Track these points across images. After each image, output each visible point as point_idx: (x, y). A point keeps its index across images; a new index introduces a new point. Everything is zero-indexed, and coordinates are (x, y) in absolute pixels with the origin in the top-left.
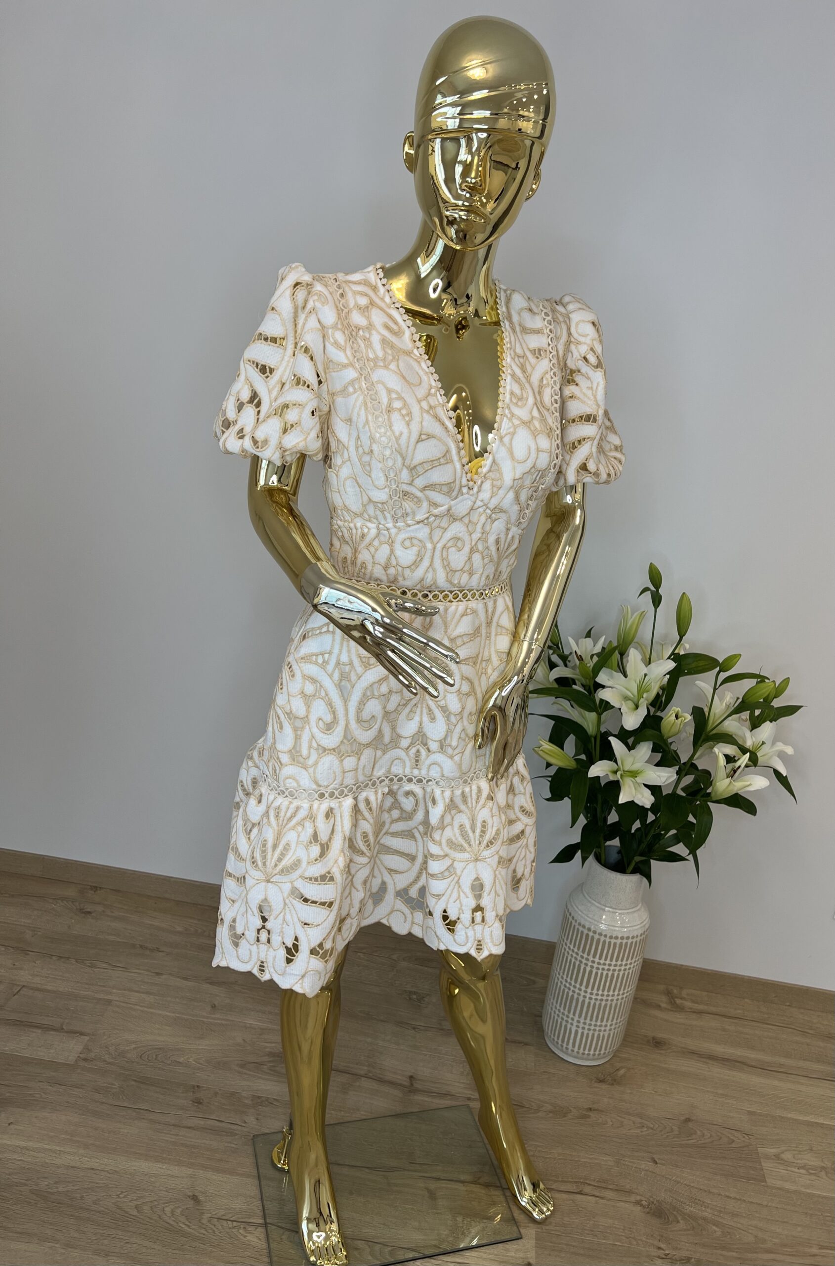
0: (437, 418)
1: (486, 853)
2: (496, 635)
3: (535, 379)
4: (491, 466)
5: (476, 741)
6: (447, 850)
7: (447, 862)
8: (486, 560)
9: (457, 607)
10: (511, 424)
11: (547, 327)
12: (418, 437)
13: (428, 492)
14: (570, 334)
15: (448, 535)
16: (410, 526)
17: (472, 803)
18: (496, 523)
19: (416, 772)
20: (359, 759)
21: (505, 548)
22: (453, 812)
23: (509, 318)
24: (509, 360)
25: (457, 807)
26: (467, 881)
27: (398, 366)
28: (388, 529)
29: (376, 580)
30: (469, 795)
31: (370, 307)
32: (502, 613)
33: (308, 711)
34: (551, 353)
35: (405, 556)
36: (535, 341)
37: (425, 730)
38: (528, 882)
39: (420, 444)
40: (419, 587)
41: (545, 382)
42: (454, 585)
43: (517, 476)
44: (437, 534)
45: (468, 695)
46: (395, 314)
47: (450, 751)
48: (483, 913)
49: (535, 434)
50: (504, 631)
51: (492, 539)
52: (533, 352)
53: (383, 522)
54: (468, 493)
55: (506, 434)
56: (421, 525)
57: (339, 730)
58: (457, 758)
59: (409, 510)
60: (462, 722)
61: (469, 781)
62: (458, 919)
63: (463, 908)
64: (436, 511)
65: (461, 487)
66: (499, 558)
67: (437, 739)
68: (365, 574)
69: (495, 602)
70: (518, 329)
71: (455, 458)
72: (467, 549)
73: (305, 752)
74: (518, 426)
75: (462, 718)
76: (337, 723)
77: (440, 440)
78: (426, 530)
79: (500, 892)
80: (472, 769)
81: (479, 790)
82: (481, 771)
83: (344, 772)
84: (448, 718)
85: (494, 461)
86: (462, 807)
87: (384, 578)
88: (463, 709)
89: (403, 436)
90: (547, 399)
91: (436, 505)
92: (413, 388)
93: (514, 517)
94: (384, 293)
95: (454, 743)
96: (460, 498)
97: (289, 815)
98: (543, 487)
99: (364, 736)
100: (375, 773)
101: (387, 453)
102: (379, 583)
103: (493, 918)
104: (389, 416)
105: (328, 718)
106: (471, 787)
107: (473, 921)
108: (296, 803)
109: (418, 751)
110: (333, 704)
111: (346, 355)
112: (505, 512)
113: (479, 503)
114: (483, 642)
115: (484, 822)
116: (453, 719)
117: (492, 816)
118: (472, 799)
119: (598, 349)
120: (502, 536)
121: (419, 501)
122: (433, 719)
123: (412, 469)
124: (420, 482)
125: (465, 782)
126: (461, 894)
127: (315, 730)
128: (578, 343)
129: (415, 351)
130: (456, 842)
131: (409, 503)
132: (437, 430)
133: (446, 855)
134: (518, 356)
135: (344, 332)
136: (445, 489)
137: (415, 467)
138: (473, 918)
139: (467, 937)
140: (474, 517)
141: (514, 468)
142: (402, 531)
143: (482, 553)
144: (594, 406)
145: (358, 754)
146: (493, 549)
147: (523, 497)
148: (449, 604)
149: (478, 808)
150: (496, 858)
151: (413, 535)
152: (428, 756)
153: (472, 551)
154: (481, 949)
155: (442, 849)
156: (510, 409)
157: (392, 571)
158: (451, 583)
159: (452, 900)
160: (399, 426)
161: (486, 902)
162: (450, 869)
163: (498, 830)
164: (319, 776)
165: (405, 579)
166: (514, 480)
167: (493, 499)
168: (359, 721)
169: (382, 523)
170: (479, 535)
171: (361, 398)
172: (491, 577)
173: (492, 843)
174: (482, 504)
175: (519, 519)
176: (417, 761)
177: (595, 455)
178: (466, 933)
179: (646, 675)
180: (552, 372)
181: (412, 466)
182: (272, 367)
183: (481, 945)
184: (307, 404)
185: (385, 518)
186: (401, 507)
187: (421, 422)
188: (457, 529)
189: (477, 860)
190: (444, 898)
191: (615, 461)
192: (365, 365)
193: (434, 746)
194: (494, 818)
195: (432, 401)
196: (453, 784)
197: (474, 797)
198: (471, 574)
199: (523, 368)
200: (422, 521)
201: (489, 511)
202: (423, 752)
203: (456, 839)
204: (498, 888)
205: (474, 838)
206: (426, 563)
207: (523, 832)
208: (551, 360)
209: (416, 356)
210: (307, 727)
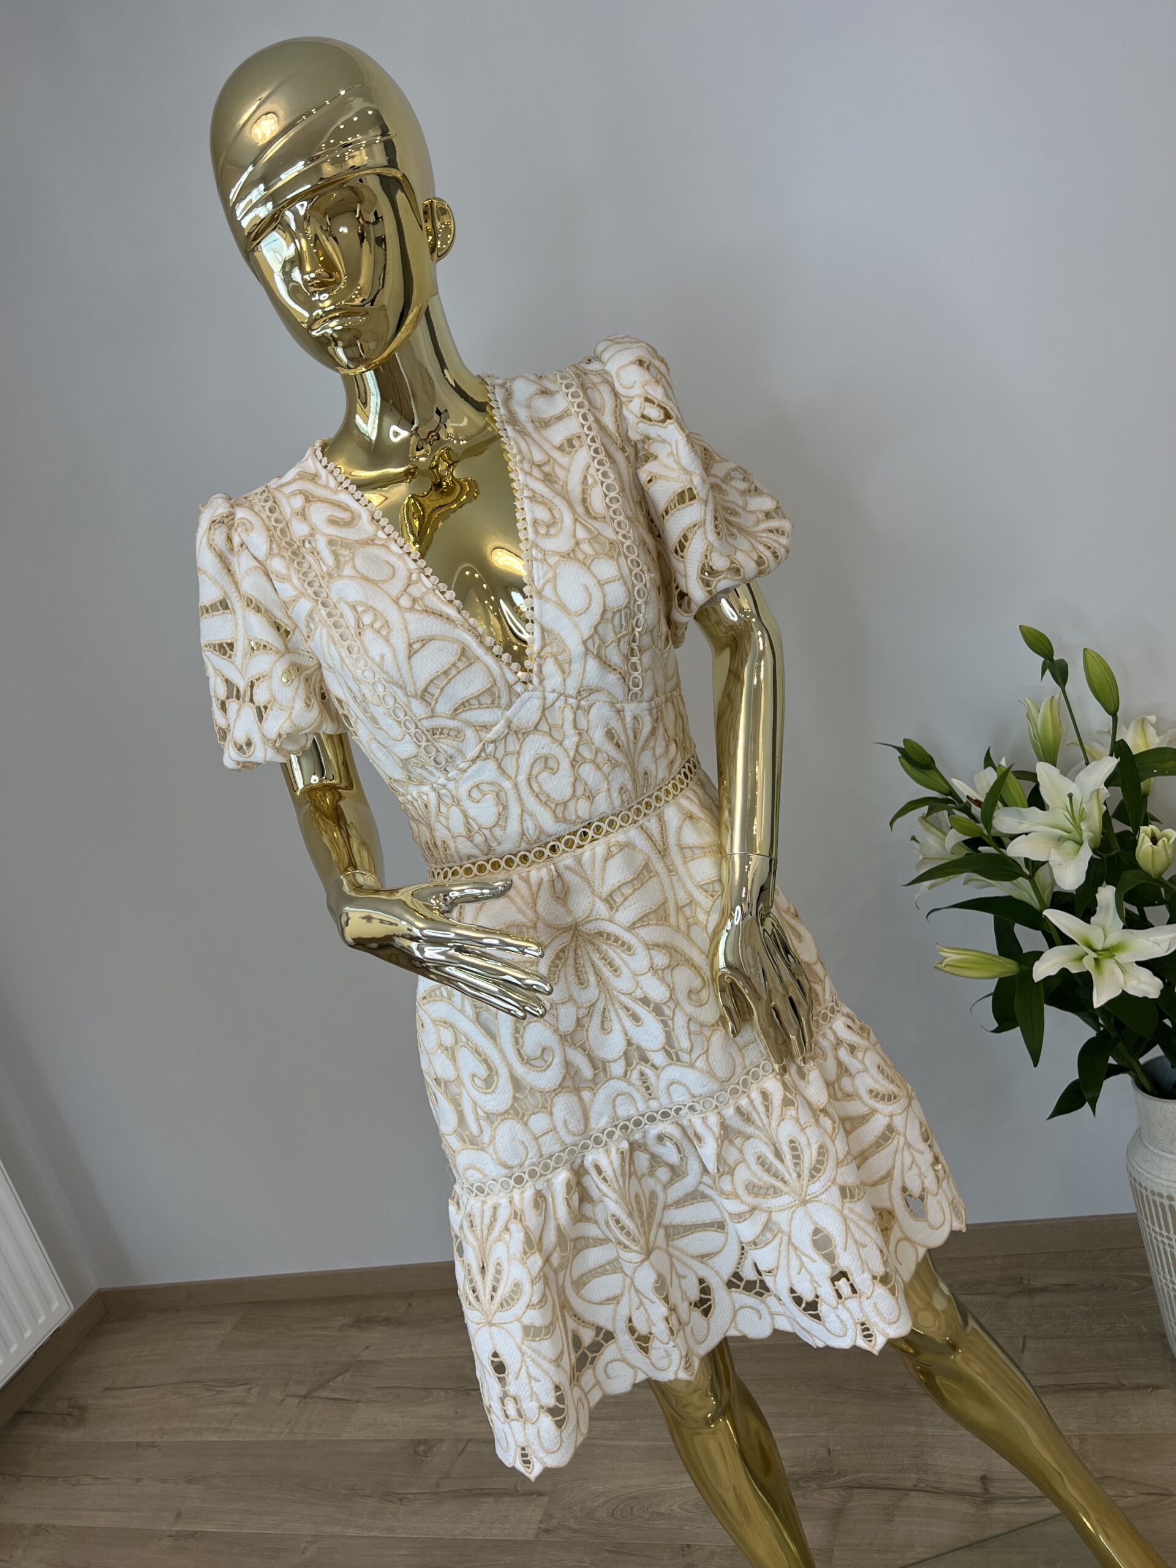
0: (428, 611)
1: (815, 1188)
2: (685, 863)
3: (574, 486)
4: (543, 638)
5: (725, 1027)
6: (751, 1200)
7: (760, 1218)
8: (606, 768)
9: (594, 851)
10: (546, 567)
11: (572, 404)
12: (407, 651)
13: (464, 716)
14: (616, 395)
15: (526, 759)
16: (465, 771)
17: (761, 1120)
18: (593, 711)
19: (654, 1104)
20: (551, 1114)
21: (632, 737)
22: (738, 1141)
23: (513, 420)
24: (521, 477)
25: (740, 1133)
26: (803, 1239)
27: (354, 567)
28: (444, 786)
29: (469, 858)
30: (750, 1109)
31: (307, 505)
32: (680, 828)
33: (457, 1069)
34: (587, 435)
35: (484, 812)
36: (558, 434)
37: (634, 1041)
38: (941, 1197)
39: (414, 658)
40: (524, 845)
41: (590, 481)
42: (574, 823)
43: (586, 635)
44: (509, 764)
45: (671, 967)
46: (344, 498)
47: (685, 1057)
48: (848, 1280)
49: (586, 564)
50: (697, 852)
51: (598, 736)
52: (561, 448)
53: (433, 779)
54: (526, 690)
55: (545, 584)
56: (479, 763)
57: (504, 1082)
58: (701, 1063)
59: (451, 751)
60: (682, 1009)
61: (741, 1088)
62: (817, 1297)
63: (816, 1278)
64: (491, 735)
65: (510, 687)
66: (627, 755)
67: (658, 1047)
68: (452, 856)
69: (661, 819)
70: (530, 427)
71: (480, 651)
72: (565, 765)
73: (473, 1127)
74: (557, 564)
75: (677, 1004)
76: (497, 1072)
77: (443, 638)
78: (491, 765)
79: (865, 1239)
80: (739, 1069)
81: (765, 1096)
82: (758, 1066)
83: (537, 1139)
84: (658, 1010)
85: (543, 630)
86: (749, 1130)
87: (475, 851)
88: (672, 990)
89: (385, 658)
90: (597, 501)
91: (486, 727)
92: (383, 586)
93: (619, 691)
94: (327, 477)
95: (685, 1043)
96: (518, 702)
97: (487, 1221)
98: (640, 629)
99: (547, 1079)
100: (593, 1124)
101: (380, 689)
102: (473, 860)
103: (869, 1282)
104: (361, 640)
105: (482, 1072)
106: (749, 1097)
107: (840, 1296)
108: (491, 1201)
109: (642, 1074)
110: (480, 1050)
111: (292, 584)
112: (597, 691)
113: (551, 697)
114: (666, 881)
115: (792, 1142)
116: (668, 1012)
117: (803, 1130)
118: (758, 1113)
119: (657, 393)
120: (615, 724)
121: (459, 732)
122: (636, 1018)
123: (424, 695)
124: (444, 707)
125: (735, 1092)
126: (804, 1258)
127: (474, 1093)
128: (631, 399)
129: (381, 534)
130: (761, 1184)
131: (444, 741)
132: (435, 626)
133: (753, 1209)
134: (539, 466)
135: (283, 556)
136: (487, 700)
137: (425, 690)
138: (837, 1291)
139: (842, 1322)
140: (555, 717)
141: (576, 626)
142: (461, 781)
143: (594, 762)
144: (683, 477)
145: (547, 1108)
146: (609, 748)
147: (615, 657)
148: (579, 851)
149: (774, 1124)
150: (835, 1191)
151: (477, 780)
152: (658, 1077)
153: (575, 763)
154: (871, 1336)
155: (742, 1202)
156: (537, 546)
157: (479, 839)
158: (565, 821)
159: (793, 1273)
160: (376, 647)
161: (845, 1261)
162: (767, 1226)
163: (821, 1147)
164: (504, 1156)
165: (500, 843)
166: (584, 642)
167: (568, 682)
168: (526, 1061)
169: (433, 781)
170: (576, 739)
171: (325, 631)
172: (630, 786)
173: (818, 1171)
174: (556, 695)
175: (629, 690)
176: (647, 1088)
177: (716, 544)
178: (838, 1316)
179: (1070, 796)
180: (596, 461)
181: (419, 692)
182: (229, 641)
183: (868, 1329)
184: (272, 672)
185: (431, 773)
186: (438, 751)
187: (406, 628)
188: (536, 745)
189: (804, 1202)
190: (780, 1272)
191: (771, 535)
192: (321, 586)
193: (659, 1058)
194: (807, 1131)
195: (415, 591)
196: (715, 1102)
197: (761, 1109)
198: (591, 797)
199: (548, 479)
200: (478, 757)
201: (571, 701)
202: (649, 1072)
203: (760, 1180)
204: (858, 1234)
205: (786, 1168)
206: (515, 810)
207: (890, 1128)
208: (590, 447)
209: (381, 539)
210: (464, 1091)
